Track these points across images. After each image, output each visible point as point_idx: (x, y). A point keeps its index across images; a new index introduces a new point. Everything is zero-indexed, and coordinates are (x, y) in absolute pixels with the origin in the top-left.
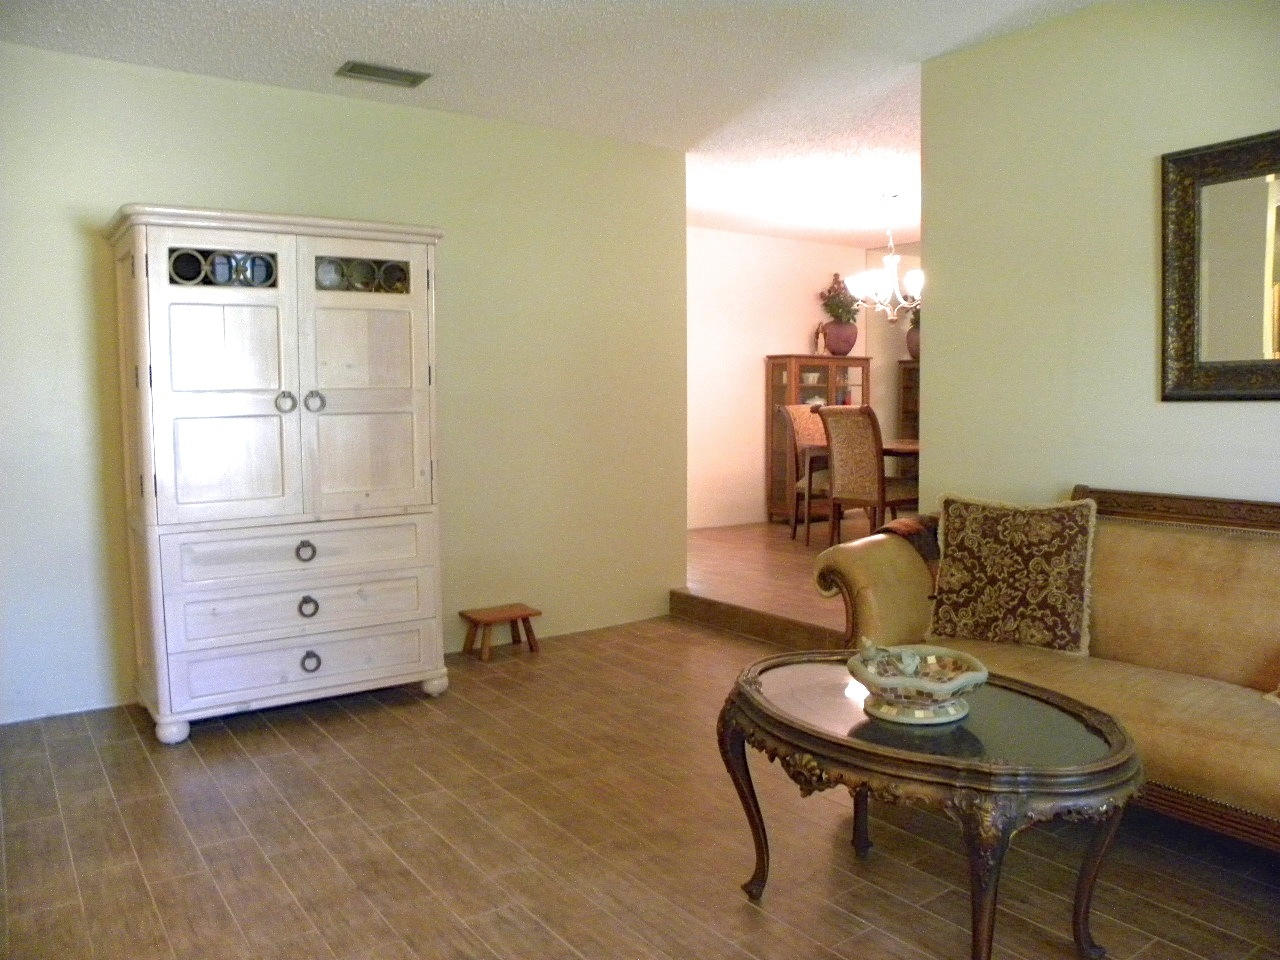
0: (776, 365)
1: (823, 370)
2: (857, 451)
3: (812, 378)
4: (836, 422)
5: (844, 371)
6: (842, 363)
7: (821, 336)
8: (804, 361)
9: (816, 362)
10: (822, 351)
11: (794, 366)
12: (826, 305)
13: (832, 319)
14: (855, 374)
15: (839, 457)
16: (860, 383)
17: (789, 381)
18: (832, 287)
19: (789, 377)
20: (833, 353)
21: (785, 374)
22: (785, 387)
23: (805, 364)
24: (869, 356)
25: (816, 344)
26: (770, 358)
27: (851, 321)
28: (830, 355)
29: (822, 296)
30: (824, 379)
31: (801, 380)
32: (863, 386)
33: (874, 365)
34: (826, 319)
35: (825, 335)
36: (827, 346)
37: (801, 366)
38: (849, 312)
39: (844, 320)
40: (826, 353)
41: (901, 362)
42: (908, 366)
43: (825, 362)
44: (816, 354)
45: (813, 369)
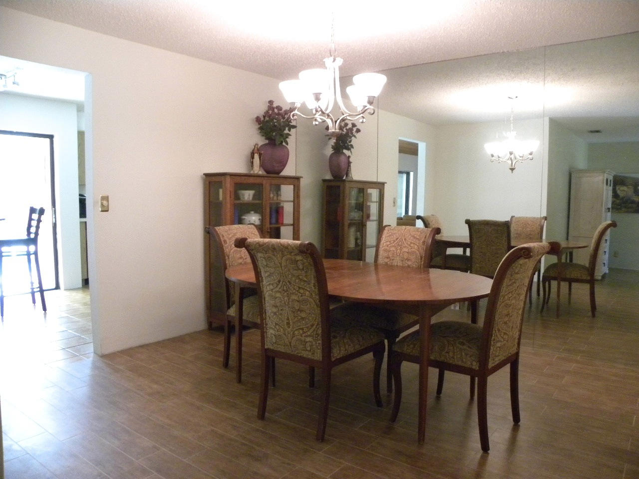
0: (212, 182)
1: (258, 188)
2: (294, 297)
3: (248, 195)
4: (268, 259)
5: (278, 189)
6: (275, 181)
7: (256, 156)
8: (238, 180)
9: (251, 180)
10: (257, 170)
11: (228, 184)
12: (261, 129)
13: (267, 142)
14: (287, 191)
15: (273, 302)
16: (292, 199)
17: (225, 198)
18: (267, 112)
19: (224, 193)
20: (268, 172)
21: (221, 191)
22: (221, 203)
23: (240, 182)
24: (298, 175)
25: (252, 163)
26: (207, 175)
27: (284, 144)
28: (265, 173)
29: (258, 119)
30: (258, 195)
31: (237, 197)
32: (294, 201)
33: (303, 182)
34: (261, 141)
35: (260, 155)
36: (262, 165)
37: (236, 184)
38: (282, 135)
39: (278, 142)
40: (261, 172)
41: (324, 181)
42: (330, 184)
43: (258, 181)
44: (252, 172)
45: (247, 187)
